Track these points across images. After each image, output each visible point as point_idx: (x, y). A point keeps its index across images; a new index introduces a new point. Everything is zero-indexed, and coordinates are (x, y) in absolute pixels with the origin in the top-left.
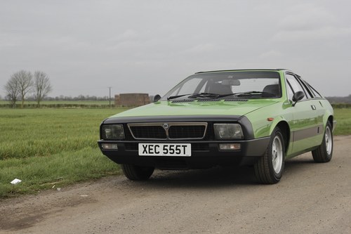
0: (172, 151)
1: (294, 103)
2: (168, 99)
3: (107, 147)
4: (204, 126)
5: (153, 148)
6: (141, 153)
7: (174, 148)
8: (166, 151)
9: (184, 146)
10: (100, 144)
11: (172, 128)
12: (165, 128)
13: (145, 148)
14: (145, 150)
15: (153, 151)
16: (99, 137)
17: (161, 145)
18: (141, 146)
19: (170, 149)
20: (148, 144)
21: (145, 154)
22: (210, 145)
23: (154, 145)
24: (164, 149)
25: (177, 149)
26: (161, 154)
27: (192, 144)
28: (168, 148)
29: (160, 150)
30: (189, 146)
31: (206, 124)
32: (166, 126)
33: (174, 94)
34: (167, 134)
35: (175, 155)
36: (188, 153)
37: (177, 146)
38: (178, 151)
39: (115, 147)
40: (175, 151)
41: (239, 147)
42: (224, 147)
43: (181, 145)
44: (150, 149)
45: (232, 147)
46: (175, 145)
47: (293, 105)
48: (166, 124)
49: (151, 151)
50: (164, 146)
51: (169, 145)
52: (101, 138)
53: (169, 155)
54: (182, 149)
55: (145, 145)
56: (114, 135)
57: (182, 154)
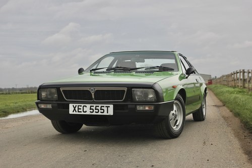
0: (97, 111)
1: (187, 76)
2: (91, 71)
3: (43, 106)
4: (124, 91)
5: (82, 108)
6: (71, 112)
7: (99, 108)
8: (92, 111)
9: (108, 107)
10: (37, 103)
11: (97, 92)
12: (91, 92)
13: (75, 108)
14: (75, 110)
15: (82, 110)
16: (36, 98)
17: (88, 106)
18: (71, 106)
19: (96, 109)
20: (77, 105)
21: (75, 113)
22: (129, 106)
23: (83, 105)
24: (91, 109)
25: (101, 109)
26: (88, 113)
27: (114, 105)
28: (94, 108)
29: (87, 109)
30: (111, 106)
31: (126, 89)
32: (92, 91)
33: (94, 68)
34: (93, 97)
35: (99, 114)
36: (111, 112)
37: (101, 107)
38: (102, 111)
39: (49, 106)
40: (100, 111)
41: (152, 108)
42: (140, 108)
43: (105, 105)
44: (78, 109)
45: (147, 108)
46: (100, 105)
47: (187, 78)
48: (92, 88)
49: (79, 110)
50: (91, 106)
51: (95, 105)
52: (38, 99)
53: (94, 113)
54: (105, 109)
55: (75, 105)
56: (49, 97)
57: (105, 113)
